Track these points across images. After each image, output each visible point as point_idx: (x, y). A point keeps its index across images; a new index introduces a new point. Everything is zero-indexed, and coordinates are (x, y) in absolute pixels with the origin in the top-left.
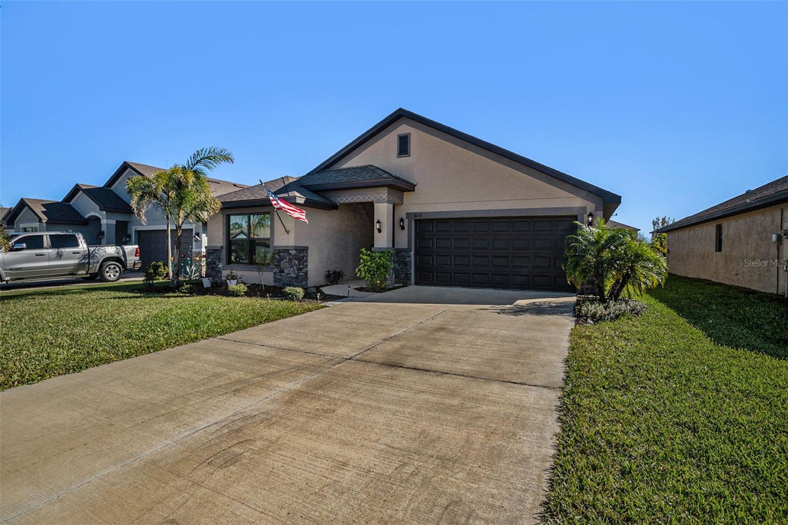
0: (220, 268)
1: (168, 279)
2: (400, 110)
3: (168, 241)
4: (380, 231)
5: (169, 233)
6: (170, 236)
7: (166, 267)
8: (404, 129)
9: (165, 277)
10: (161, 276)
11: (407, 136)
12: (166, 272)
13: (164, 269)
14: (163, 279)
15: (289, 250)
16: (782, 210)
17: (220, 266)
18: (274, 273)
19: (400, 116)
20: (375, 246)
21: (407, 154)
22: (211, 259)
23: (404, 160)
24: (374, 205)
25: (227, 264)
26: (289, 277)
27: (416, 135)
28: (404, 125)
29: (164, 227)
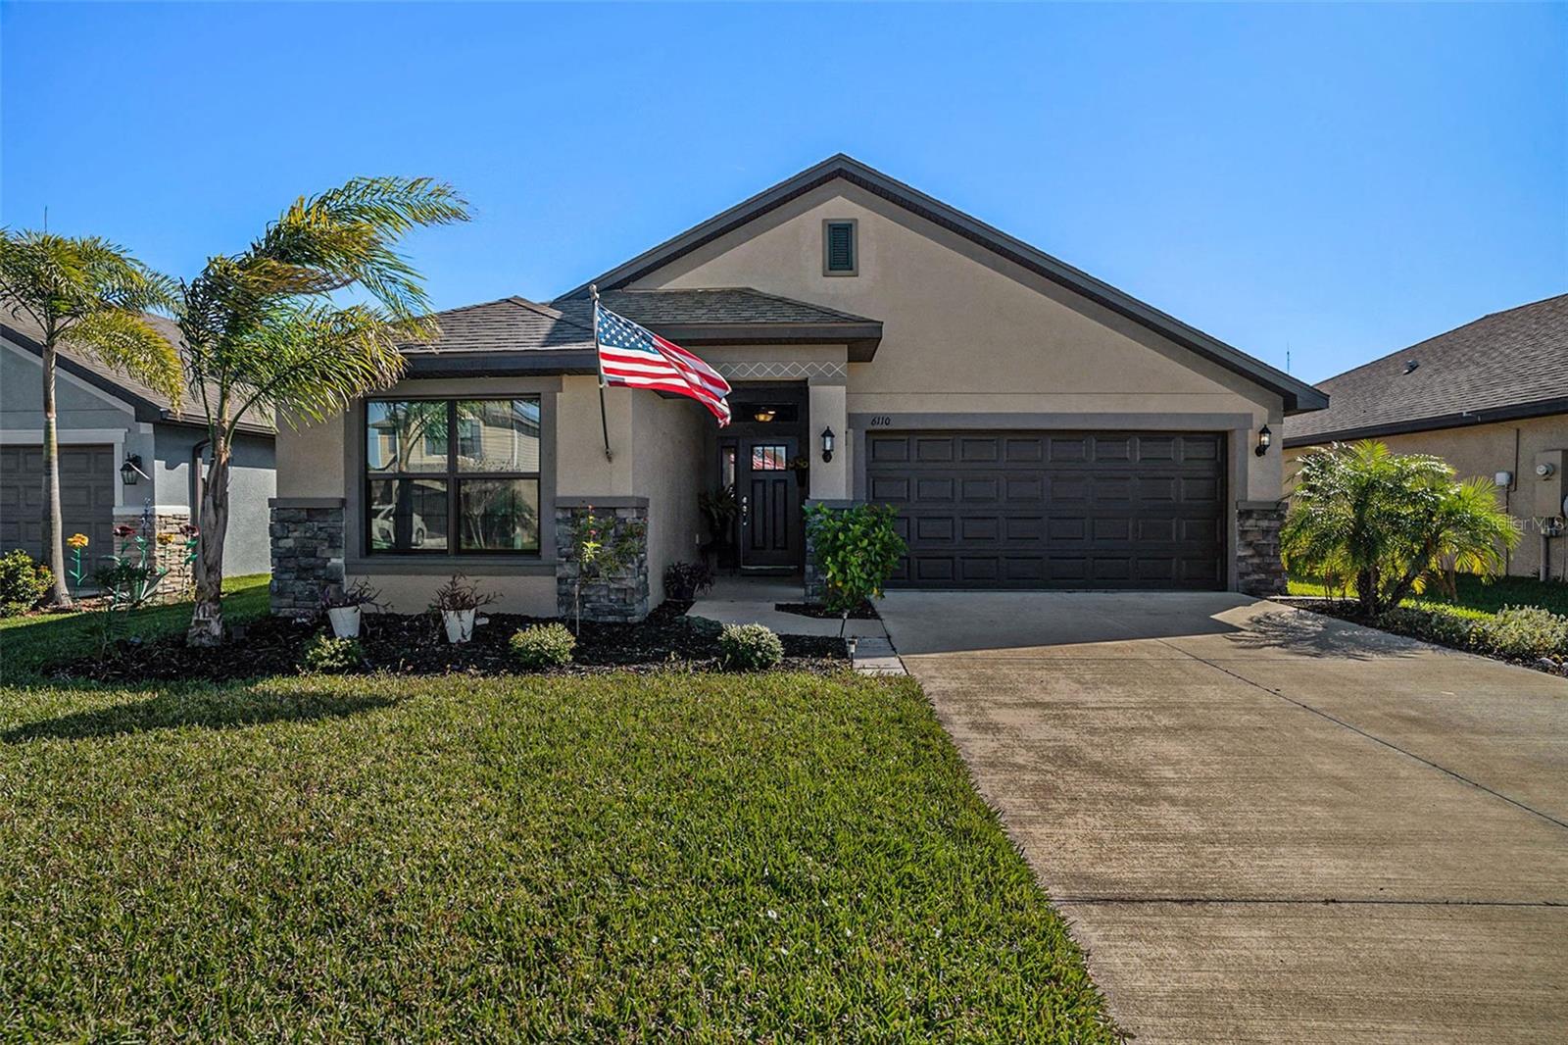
0: (337, 568)
1: (55, 611)
2: (840, 158)
3: (49, 481)
4: (827, 456)
5: (55, 455)
6: (55, 463)
7: (44, 570)
8: (839, 206)
9: (42, 602)
10: (24, 600)
11: (851, 225)
12: (46, 587)
13: (38, 576)
14: (35, 608)
15: (615, 509)
16: (1518, 430)
17: (333, 560)
18: (560, 580)
19: (841, 173)
20: (811, 497)
21: (851, 269)
22: (295, 539)
23: (840, 284)
24: (807, 388)
25: (361, 557)
26: (618, 590)
27: (873, 226)
28: (840, 198)
29: (35, 437)
